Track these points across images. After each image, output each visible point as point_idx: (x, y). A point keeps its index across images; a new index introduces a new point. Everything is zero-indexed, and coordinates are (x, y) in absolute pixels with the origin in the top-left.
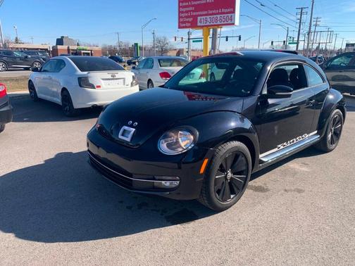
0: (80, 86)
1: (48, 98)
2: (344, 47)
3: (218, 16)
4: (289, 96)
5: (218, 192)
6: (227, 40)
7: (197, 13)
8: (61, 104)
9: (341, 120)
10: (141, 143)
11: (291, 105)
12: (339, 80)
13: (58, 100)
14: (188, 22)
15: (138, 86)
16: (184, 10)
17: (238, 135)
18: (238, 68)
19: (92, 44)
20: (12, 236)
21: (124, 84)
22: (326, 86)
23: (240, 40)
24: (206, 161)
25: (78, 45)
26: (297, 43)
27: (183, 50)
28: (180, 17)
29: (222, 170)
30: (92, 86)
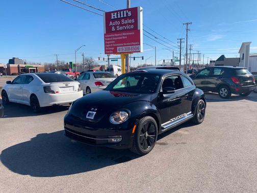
0: (45, 92)
1: (18, 101)
2: (209, 63)
3: (130, 47)
4: (174, 92)
5: (142, 144)
6: (134, 59)
7: (116, 45)
8: (30, 105)
9: (204, 106)
10: (99, 120)
11: (177, 98)
12: (205, 84)
13: (28, 103)
14: (112, 50)
15: (82, 91)
16: (108, 43)
17: (150, 113)
18: (145, 78)
19: (36, 63)
20: (29, 176)
21: (74, 90)
22: (194, 87)
23: (143, 59)
24: (135, 126)
25: (25, 63)
26: (180, 61)
27: (104, 66)
28: (105, 47)
29: (143, 132)
30: (53, 92)
